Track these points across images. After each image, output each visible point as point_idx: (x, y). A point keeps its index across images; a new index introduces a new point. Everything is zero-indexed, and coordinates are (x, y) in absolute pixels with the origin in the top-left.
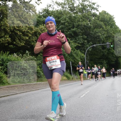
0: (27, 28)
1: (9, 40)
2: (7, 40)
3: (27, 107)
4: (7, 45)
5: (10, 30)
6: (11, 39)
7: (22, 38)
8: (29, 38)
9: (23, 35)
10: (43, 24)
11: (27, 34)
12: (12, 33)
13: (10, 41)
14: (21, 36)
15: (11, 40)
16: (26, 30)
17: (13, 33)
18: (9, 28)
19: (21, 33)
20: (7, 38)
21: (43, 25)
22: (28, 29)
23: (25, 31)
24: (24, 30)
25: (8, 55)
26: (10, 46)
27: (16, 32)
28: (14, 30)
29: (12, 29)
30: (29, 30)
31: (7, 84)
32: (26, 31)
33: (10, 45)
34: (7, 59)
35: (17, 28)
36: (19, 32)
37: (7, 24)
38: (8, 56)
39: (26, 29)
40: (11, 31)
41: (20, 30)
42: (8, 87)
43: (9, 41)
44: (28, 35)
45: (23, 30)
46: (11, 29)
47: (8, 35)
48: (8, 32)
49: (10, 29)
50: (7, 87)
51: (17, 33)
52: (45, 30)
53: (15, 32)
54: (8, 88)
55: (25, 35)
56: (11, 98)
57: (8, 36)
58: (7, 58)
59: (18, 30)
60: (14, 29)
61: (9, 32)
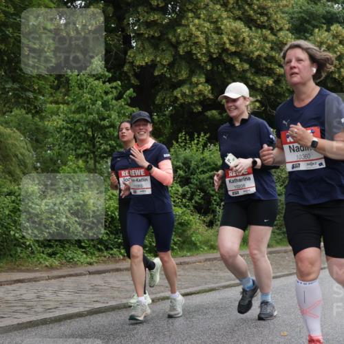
0: (268, 45)
1: (206, 93)
2: (201, 93)
3: (286, 333)
4: (200, 109)
5: (209, 54)
6: (212, 89)
7: (252, 81)
8: (277, 82)
9: (253, 70)
10: (325, 26)
11: (267, 68)
12: (215, 68)
13: (210, 96)
14: (249, 75)
15: (212, 93)
16: (265, 52)
17: (218, 68)
18: (204, 50)
19: (246, 66)
20: (200, 87)
21: (328, 30)
22: (272, 49)
23: (259, 56)
24: (256, 54)
25: (205, 146)
26: (209, 113)
27: (229, 61)
28: (220, 54)
29: (216, 51)
30: (273, 53)
31: (206, 248)
32: (264, 55)
33: (210, 110)
34: (202, 160)
35: (233, 49)
36: (238, 61)
37: (197, 37)
38: (203, 149)
39: (262, 50)
40: (211, 60)
41: (243, 52)
42: (209, 260)
43: (204, 96)
44: (271, 69)
45: (252, 52)
46: (212, 51)
47: (204, 76)
48: (202, 64)
49: (209, 51)
50: (206, 260)
51: (234, 66)
52: (336, 47)
53: (224, 61)
54: (209, 263)
55: (262, 70)
56: (223, 299)
57: (202, 80)
58: (202, 157)
59: (235, 54)
60: (220, 51)
61: (206, 63)
